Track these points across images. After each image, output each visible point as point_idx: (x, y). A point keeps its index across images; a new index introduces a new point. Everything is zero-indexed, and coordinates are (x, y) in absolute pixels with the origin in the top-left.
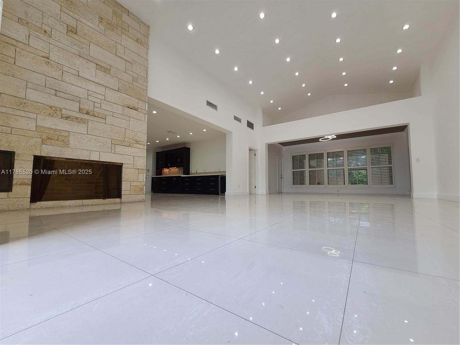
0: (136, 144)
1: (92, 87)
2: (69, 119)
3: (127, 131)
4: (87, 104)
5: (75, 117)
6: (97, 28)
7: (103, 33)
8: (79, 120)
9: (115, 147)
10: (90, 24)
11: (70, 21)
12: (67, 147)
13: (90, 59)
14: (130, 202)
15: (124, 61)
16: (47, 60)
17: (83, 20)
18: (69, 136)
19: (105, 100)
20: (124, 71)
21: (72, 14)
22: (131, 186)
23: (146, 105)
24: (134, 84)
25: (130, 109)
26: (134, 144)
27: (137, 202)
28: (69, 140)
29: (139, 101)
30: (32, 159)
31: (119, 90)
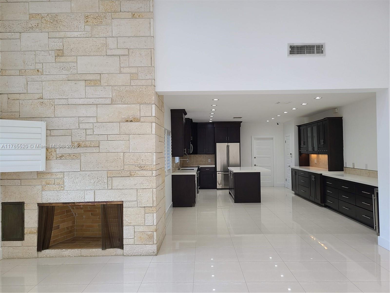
0: (140, 171)
1: (82, 112)
2: (63, 158)
3: (127, 155)
4: (79, 134)
5: (68, 154)
6: (84, 33)
7: (90, 36)
8: (72, 156)
9: (112, 181)
10: (76, 34)
11: (57, 45)
12: (64, 190)
13: (78, 77)
14: (134, 255)
15: (117, 58)
16: (41, 101)
17: (69, 34)
18: (64, 177)
19: (97, 122)
20: (119, 72)
21: (57, 35)
22: (134, 232)
23: (152, 108)
24: (133, 84)
25: (129, 123)
26: (138, 171)
27: (145, 255)
28: (64, 181)
29: (142, 106)
30: (36, 207)
31: (113, 102)
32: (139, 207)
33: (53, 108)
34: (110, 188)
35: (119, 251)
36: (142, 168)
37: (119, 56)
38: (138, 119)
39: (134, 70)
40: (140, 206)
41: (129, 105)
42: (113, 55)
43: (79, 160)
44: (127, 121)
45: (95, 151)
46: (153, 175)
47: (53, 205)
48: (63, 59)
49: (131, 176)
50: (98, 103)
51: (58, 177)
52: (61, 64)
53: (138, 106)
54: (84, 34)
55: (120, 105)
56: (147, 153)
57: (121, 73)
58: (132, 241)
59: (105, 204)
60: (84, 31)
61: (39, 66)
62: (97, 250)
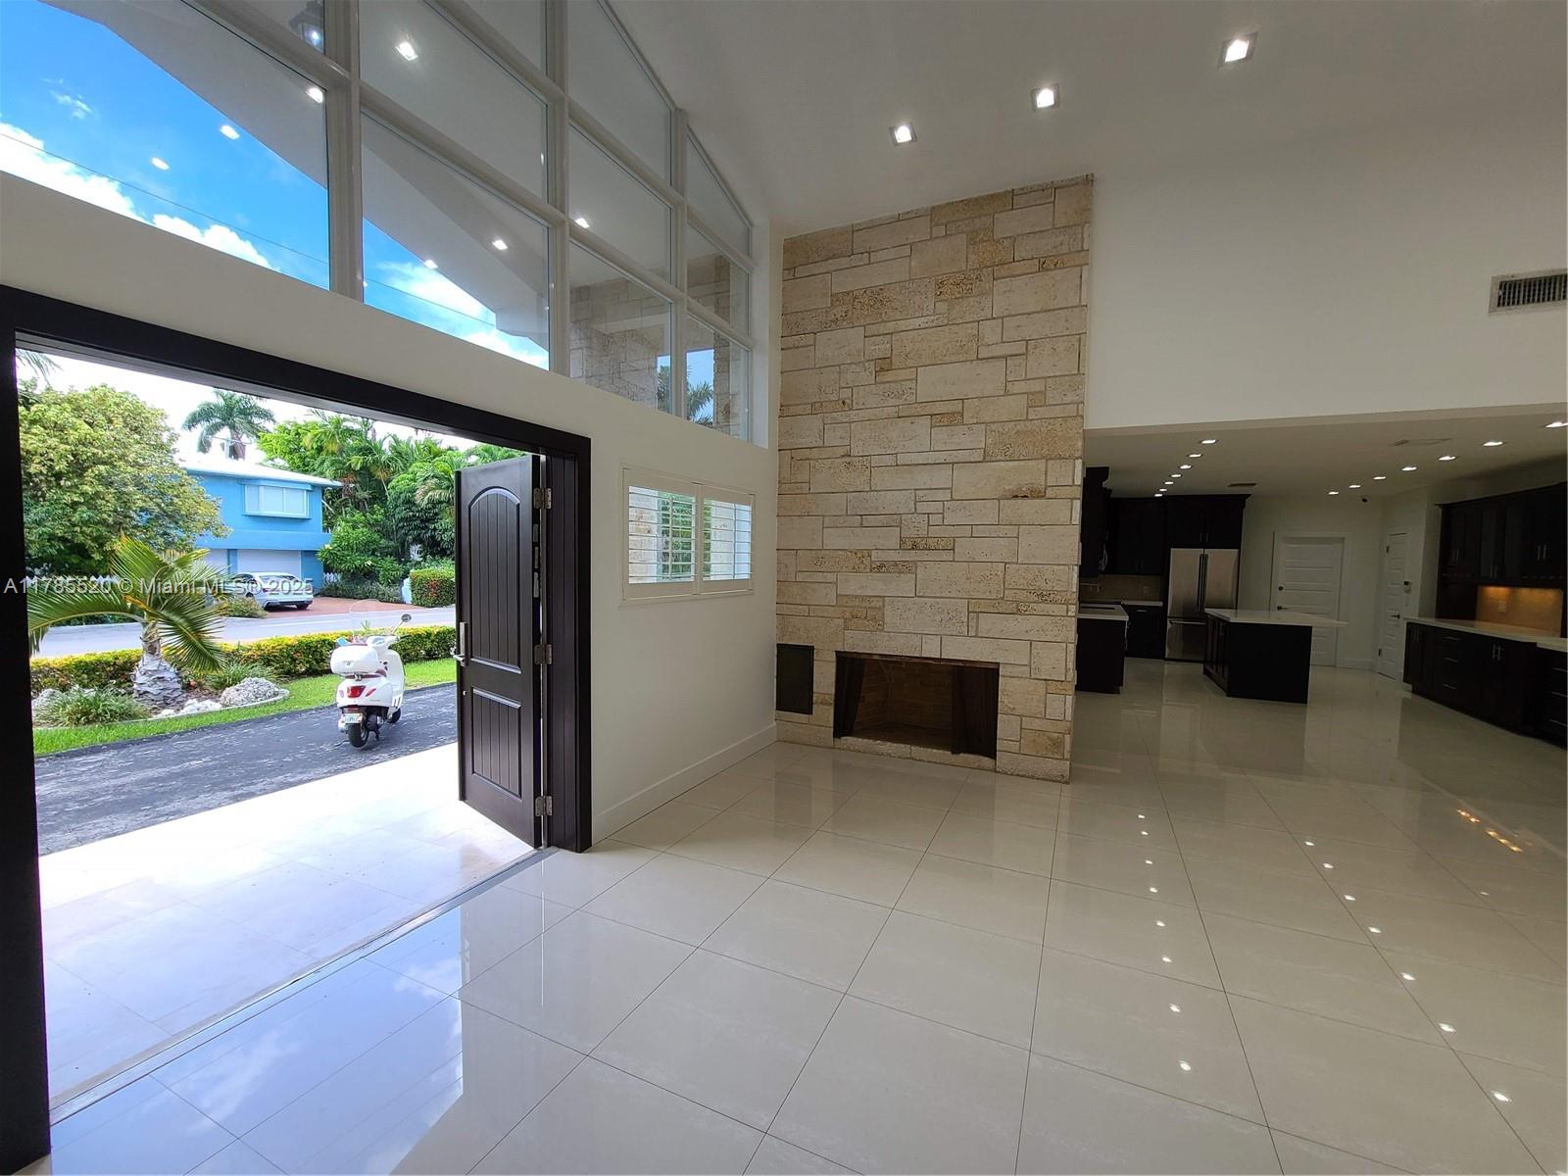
0: (1040, 603)
1: (924, 479)
2: (883, 570)
3: (1012, 568)
4: (915, 524)
5: (893, 563)
6: (932, 318)
7: (946, 322)
8: (900, 566)
9: (977, 622)
10: (917, 322)
11: (880, 348)
12: (882, 630)
13: (919, 409)
14: (1018, 775)
15: (1001, 364)
16: (848, 459)
17: (903, 325)
18: (884, 606)
19: (952, 500)
20: (1002, 393)
21: (882, 329)
22: (1021, 729)
23: (1074, 467)
24: (1034, 417)
25: (1020, 501)
26: (1034, 602)
27: (1043, 779)
28: (883, 614)
29: (1050, 463)
30: (834, 657)
31: (986, 459)
32: (1034, 679)
33: (868, 472)
34: (973, 634)
35: (986, 761)
36: (1043, 597)
37: (1006, 357)
38: (1040, 491)
39: (1037, 386)
40: (1035, 676)
41: (1022, 463)
42: (993, 358)
43: (914, 576)
44: (1017, 496)
45: (945, 558)
46: (1069, 614)
47: (863, 657)
48: (889, 376)
49: (1018, 612)
50: (956, 460)
51: (873, 605)
52: (887, 385)
53: (1041, 464)
54: (933, 321)
55: (1002, 464)
56: (1058, 565)
57: (1006, 393)
58: (1014, 746)
59: (961, 664)
60: (934, 314)
61: (845, 394)
62: (941, 751)
